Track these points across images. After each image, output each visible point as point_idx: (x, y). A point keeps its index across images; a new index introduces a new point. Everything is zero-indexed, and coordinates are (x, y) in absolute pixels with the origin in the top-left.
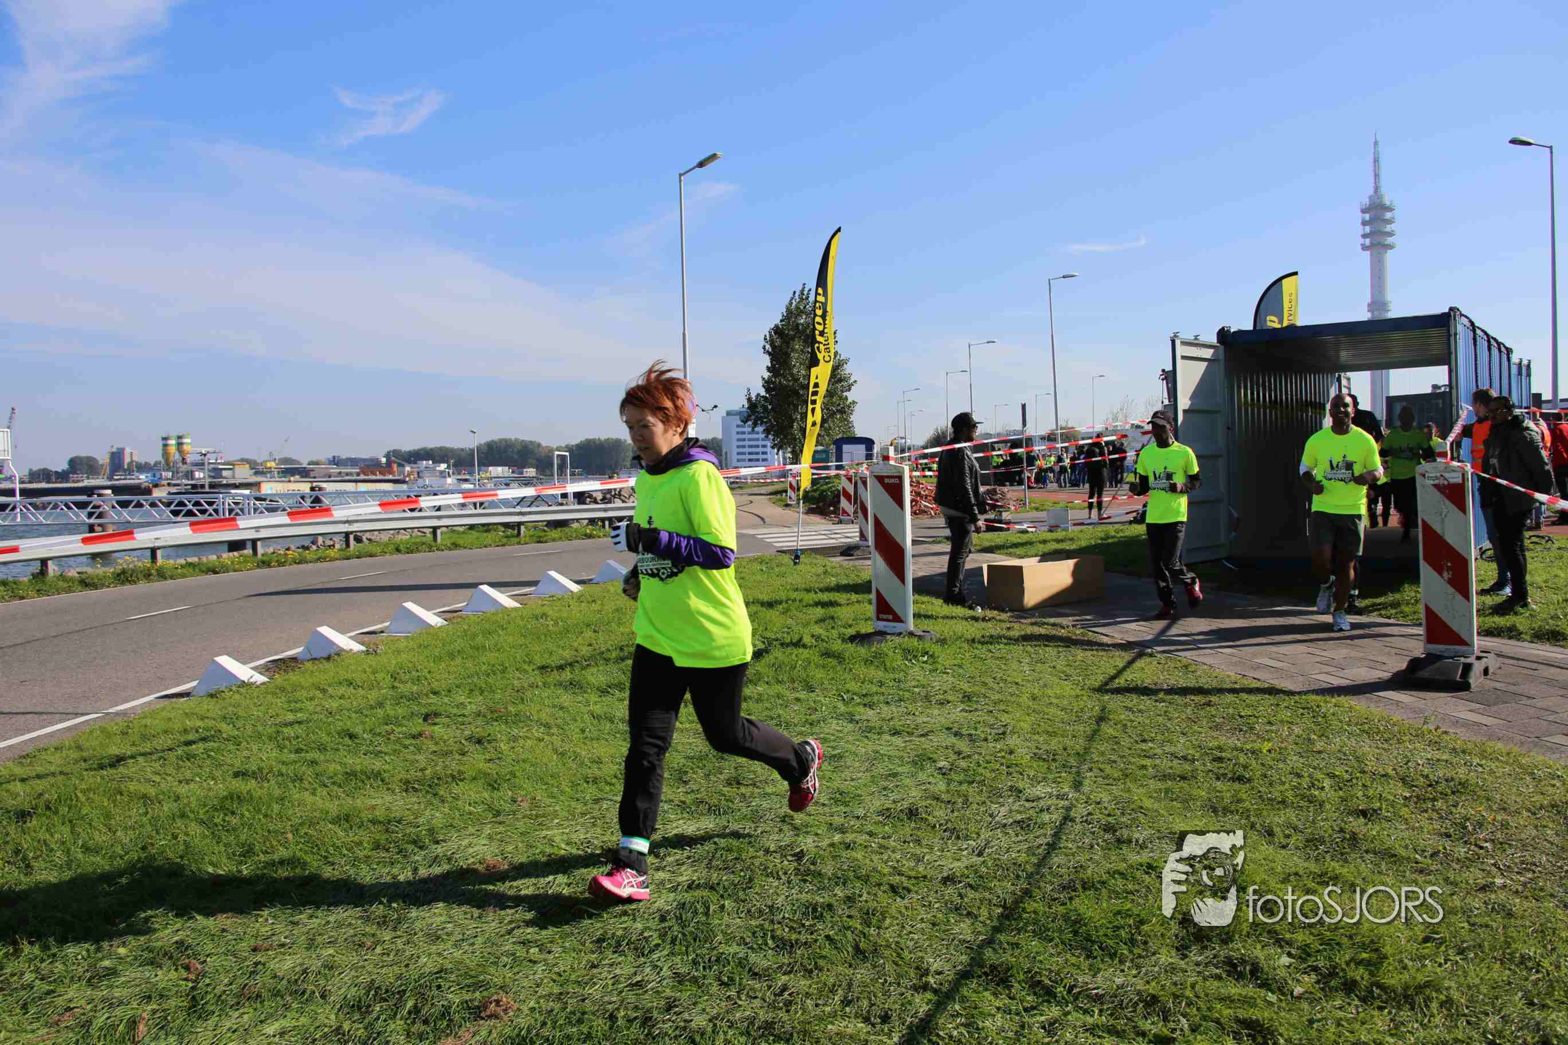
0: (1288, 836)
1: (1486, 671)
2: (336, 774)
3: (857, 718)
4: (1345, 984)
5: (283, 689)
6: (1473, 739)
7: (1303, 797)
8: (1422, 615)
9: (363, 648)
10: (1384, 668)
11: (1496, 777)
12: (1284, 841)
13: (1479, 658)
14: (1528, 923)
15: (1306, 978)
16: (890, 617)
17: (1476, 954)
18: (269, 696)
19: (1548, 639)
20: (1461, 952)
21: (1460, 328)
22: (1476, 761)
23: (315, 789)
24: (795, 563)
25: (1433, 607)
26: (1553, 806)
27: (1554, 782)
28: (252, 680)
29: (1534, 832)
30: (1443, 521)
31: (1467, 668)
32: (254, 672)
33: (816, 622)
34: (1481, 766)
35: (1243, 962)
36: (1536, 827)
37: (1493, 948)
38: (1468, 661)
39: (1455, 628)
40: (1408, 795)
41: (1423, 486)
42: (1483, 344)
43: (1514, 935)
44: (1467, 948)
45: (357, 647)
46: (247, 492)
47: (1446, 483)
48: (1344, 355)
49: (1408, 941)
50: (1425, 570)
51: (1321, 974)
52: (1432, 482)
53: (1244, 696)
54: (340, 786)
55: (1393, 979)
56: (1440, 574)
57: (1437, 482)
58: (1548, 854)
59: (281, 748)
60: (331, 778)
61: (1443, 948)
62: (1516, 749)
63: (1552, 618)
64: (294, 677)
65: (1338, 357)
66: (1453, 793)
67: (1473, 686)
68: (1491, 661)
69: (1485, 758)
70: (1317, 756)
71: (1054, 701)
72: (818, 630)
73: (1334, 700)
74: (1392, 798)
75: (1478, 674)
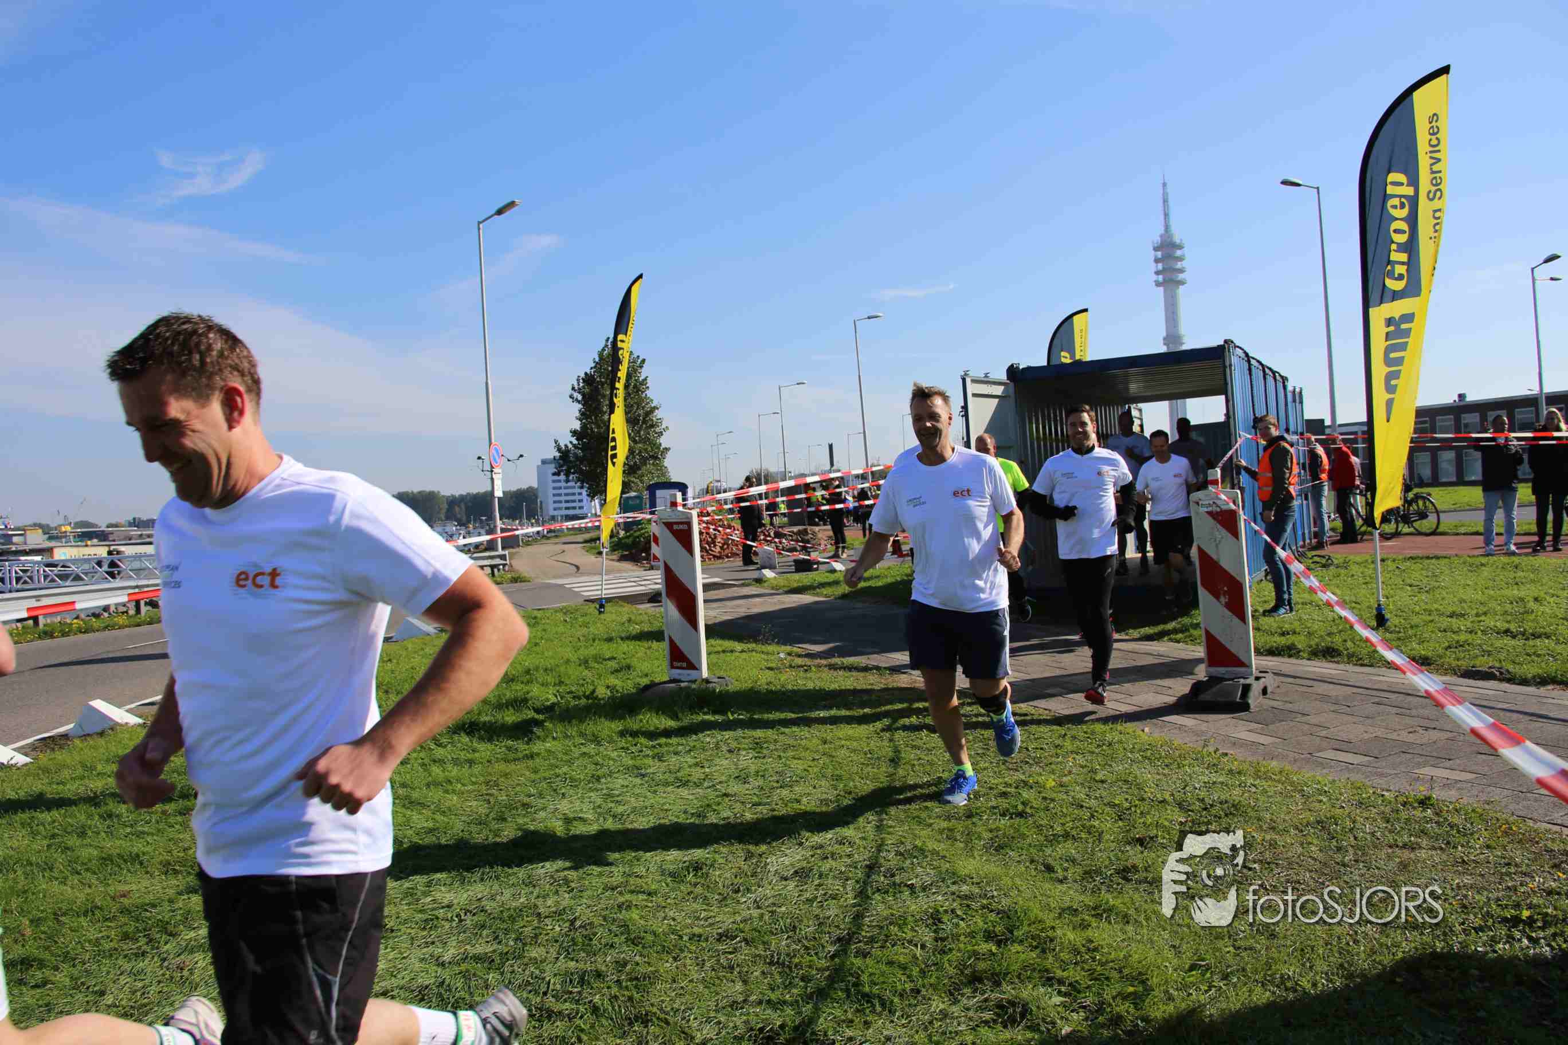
0: (1066, 870)
1: (1264, 691)
2: (90, 860)
3: (643, 771)
4: (1111, 1020)
5: (46, 770)
6: (1249, 759)
7: (1083, 826)
8: (1204, 639)
9: (140, 721)
10: (1170, 692)
11: (1269, 797)
12: (1060, 874)
13: (1257, 679)
14: (1289, 943)
15: (1075, 1015)
16: (685, 665)
17: (1239, 978)
18: (29, 779)
19: (1324, 656)
20: (1225, 977)
21: (1234, 360)
22: (1250, 781)
23: (66, 878)
24: (600, 612)
25: (1212, 632)
26: (1318, 822)
27: (1321, 798)
28: (13, 762)
29: (1300, 850)
30: (1217, 546)
31: (1247, 688)
32: (16, 753)
33: (612, 673)
34: (1255, 786)
35: (1012, 1004)
36: (1302, 844)
37: (1256, 971)
38: (1248, 681)
39: (1233, 650)
40: (1183, 820)
41: (1197, 513)
42: (1258, 374)
43: (1276, 955)
44: (1231, 973)
45: (134, 720)
46: (38, 558)
47: (1218, 510)
48: (1134, 388)
49: (1175, 970)
50: (1203, 594)
51: (1090, 1011)
52: (1206, 510)
53: (1033, 728)
54: (95, 873)
55: (1160, 1010)
56: (1217, 598)
57: (1210, 509)
58: (1311, 871)
59: (34, 834)
60: (85, 864)
61: (1208, 975)
62: (1288, 767)
63: (1329, 634)
64: (60, 756)
65: (1127, 389)
66: (1226, 815)
67: (1252, 707)
68: (1269, 681)
69: (1260, 777)
70: (1100, 785)
71: (843, 742)
72: (613, 681)
73: (1119, 728)
74: (1166, 823)
75: (1256, 693)
